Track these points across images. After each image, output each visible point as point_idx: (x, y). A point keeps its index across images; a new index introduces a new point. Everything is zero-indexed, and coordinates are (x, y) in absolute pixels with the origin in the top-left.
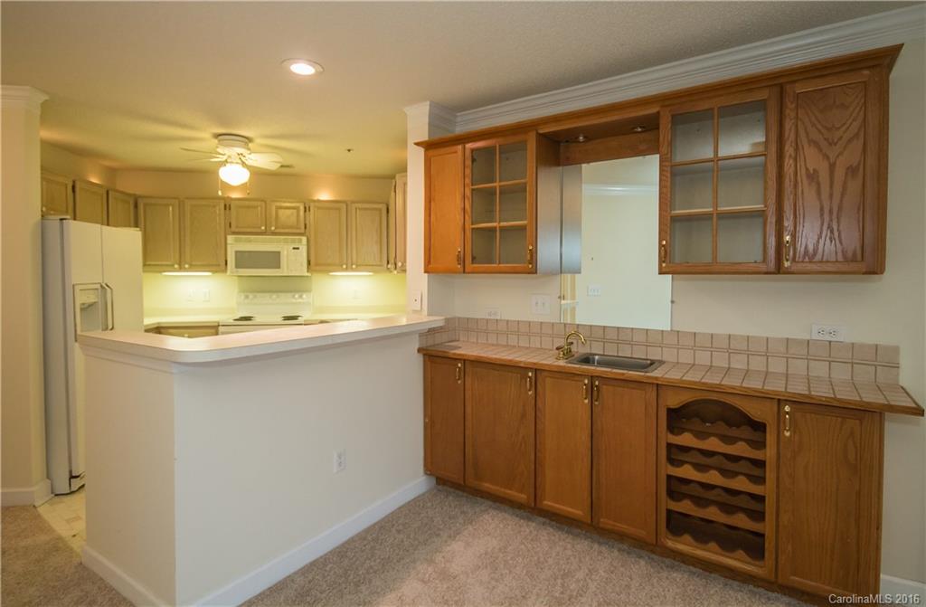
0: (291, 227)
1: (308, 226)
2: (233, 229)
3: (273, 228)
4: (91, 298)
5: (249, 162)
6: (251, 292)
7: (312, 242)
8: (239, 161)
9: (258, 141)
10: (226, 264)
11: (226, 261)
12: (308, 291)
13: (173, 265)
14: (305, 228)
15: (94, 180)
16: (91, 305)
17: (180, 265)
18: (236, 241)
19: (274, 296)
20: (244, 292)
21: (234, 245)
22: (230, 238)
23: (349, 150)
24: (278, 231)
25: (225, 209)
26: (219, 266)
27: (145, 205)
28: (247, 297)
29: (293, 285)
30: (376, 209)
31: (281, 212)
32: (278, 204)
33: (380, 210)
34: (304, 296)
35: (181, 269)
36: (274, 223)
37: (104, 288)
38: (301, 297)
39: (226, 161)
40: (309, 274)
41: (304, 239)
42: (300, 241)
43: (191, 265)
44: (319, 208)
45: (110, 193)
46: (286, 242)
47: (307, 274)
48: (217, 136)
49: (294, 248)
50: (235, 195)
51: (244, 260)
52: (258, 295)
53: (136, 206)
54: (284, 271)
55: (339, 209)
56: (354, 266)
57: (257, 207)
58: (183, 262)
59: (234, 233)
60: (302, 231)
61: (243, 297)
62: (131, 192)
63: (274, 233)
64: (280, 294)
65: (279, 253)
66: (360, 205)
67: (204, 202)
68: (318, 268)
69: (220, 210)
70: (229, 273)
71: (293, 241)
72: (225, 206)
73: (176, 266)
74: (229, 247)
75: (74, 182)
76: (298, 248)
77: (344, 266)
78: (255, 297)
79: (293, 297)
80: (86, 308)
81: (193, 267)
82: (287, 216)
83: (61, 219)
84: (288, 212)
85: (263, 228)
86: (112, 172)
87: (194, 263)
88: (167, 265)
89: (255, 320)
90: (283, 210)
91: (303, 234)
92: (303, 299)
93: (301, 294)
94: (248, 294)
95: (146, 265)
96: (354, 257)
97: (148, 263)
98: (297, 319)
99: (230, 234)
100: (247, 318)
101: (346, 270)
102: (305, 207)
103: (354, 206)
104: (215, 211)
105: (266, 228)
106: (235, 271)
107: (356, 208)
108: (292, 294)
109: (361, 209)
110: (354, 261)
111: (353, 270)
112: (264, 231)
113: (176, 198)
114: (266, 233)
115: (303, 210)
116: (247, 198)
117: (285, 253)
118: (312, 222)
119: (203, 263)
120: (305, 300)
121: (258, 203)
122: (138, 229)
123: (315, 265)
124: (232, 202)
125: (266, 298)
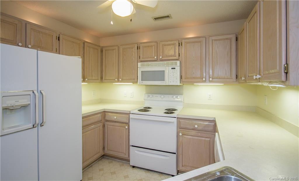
0: (171, 56)
1: (180, 55)
2: (141, 59)
3: (161, 57)
6: (151, 94)
7: (183, 64)
10: (137, 78)
12: (181, 94)
13: (115, 79)
17: (118, 79)
18: (142, 65)
19: (162, 97)
20: (147, 93)
21: (142, 67)
22: (139, 64)
24: (163, 59)
25: (138, 49)
26: (134, 81)
27: (105, 50)
28: (149, 96)
29: (172, 91)
30: (227, 39)
32: (164, 43)
33: (230, 39)
34: (179, 97)
35: (118, 81)
36: (161, 54)
38: (177, 97)
40: (181, 84)
41: (178, 62)
42: (176, 64)
43: (122, 79)
44: (187, 42)
45: (85, 44)
46: (168, 65)
47: (179, 84)
49: (172, 68)
51: (146, 76)
52: (155, 95)
53: (102, 51)
54: (166, 82)
55: (200, 42)
56: (211, 79)
57: (152, 46)
59: (141, 61)
60: (177, 57)
61: (147, 96)
63: (161, 60)
64: (165, 95)
65: (164, 71)
66: (214, 38)
67: (128, 46)
68: (187, 80)
69: (135, 50)
70: (139, 83)
71: (171, 64)
72: (138, 47)
73: (116, 80)
74: (139, 69)
75: (59, 35)
76: (175, 68)
77: (204, 79)
78: (153, 96)
79: (173, 97)
81: (123, 81)
82: (169, 49)
84: (169, 47)
85: (156, 57)
87: (124, 78)
88: (112, 79)
89: (150, 111)
90: (166, 46)
91: (178, 59)
92: (178, 99)
93: (177, 95)
94: (149, 95)
95: (105, 79)
96: (211, 73)
97: (106, 78)
98: (173, 113)
99: (139, 62)
100: (146, 109)
101: (205, 81)
102: (179, 43)
103: (211, 38)
104: (133, 51)
105: (157, 58)
106: (141, 82)
107: (212, 40)
108: (172, 95)
109: (216, 40)
110: (211, 76)
111: (210, 82)
112: (156, 59)
113: (117, 46)
114: (157, 60)
115: (178, 46)
116: (148, 42)
117: (167, 71)
118: (183, 52)
119: (127, 78)
120: (179, 99)
121: (153, 44)
122: (80, 57)
123: (185, 79)
124: (141, 45)
125: (159, 97)
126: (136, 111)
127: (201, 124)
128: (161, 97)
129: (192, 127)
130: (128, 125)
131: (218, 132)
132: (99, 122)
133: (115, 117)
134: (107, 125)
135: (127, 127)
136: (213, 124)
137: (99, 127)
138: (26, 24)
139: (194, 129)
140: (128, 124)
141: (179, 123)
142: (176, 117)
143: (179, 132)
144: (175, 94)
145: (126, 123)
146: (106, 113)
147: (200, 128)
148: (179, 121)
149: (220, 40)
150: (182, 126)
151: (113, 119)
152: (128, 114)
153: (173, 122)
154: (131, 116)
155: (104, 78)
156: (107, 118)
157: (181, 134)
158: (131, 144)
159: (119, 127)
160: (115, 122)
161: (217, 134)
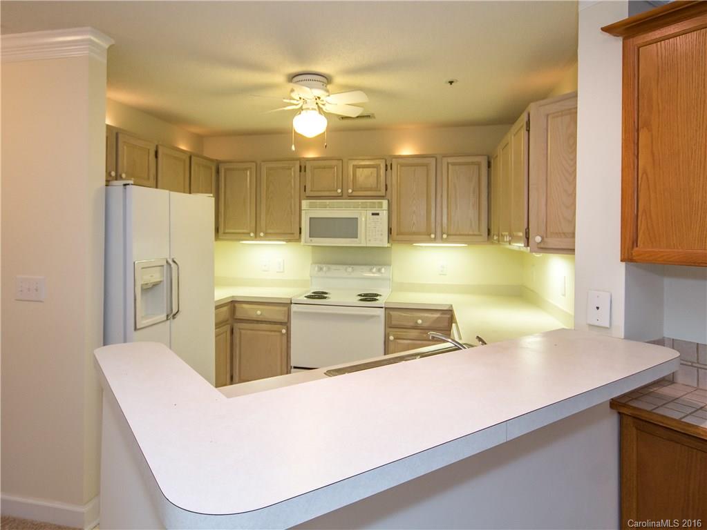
0: (371, 189)
1: (389, 187)
2: (308, 193)
3: (350, 191)
4: (155, 276)
5: (327, 108)
6: (324, 263)
7: (394, 207)
8: (316, 107)
9: (339, 80)
10: (300, 233)
11: (300, 229)
12: (387, 264)
13: (249, 233)
14: (386, 190)
15: (183, 147)
16: (155, 285)
17: (256, 233)
18: (311, 206)
19: (350, 269)
20: (316, 263)
21: (310, 211)
22: (305, 203)
23: (451, 83)
24: (355, 194)
25: (300, 171)
26: (293, 235)
27: (226, 170)
28: (321, 269)
29: (371, 257)
30: (473, 163)
31: (359, 171)
32: (356, 163)
33: (479, 164)
34: (383, 270)
35: (256, 237)
36: (351, 184)
37: (170, 265)
38: (379, 271)
39: (301, 109)
40: (389, 245)
41: (385, 203)
42: (380, 205)
43: (266, 234)
44: (402, 165)
45: (193, 158)
46: (364, 207)
47: (387, 245)
48: (292, 78)
49: (373, 214)
50: (311, 155)
51: (320, 228)
52: (334, 267)
53: (218, 172)
54: (361, 241)
55: (427, 165)
56: (445, 236)
57: (331, 167)
58: (258, 231)
59: (309, 198)
60: (382, 193)
61: (316, 269)
62: (215, 158)
63: (351, 197)
64: (354, 267)
65: (357, 218)
66: (450, 160)
67: (280, 165)
68: (400, 237)
69: (294, 172)
70: (302, 243)
71: (373, 206)
72: (300, 167)
73: (252, 235)
74: (303, 212)
75: (157, 147)
76: (378, 214)
77: (433, 236)
78: (329, 269)
79: (371, 270)
80: (149, 289)
81: (268, 236)
82: (365, 176)
83: (125, 185)
84: (367, 171)
85: (339, 191)
86: (199, 139)
87: (269, 231)
88: (243, 233)
89: (329, 298)
90: (361, 169)
91: (383, 196)
92: (373, 273)
93: (380, 267)
94: (321, 266)
95: (224, 233)
96: (445, 225)
97: (227, 231)
98: (376, 300)
99: (304, 199)
100: (320, 295)
101: (435, 240)
102: (386, 165)
103: (445, 161)
104: (291, 174)
105: (342, 191)
106: (309, 241)
107: (448, 164)
108: (369, 267)
109: (454, 164)
110: (445, 230)
111: (443, 240)
112: (340, 195)
113: (253, 162)
114: (342, 196)
115: (384, 169)
116: (323, 158)
117: (363, 219)
118: (394, 182)
119: (277, 231)
120: (376, 275)
121: (334, 163)
122: (212, 195)
123: (397, 235)
124: (307, 162)
125: (341, 271)
126: (303, 299)
127: (427, 317)
128: (346, 270)
129: (411, 324)
130: (285, 327)
131: (456, 323)
132: (224, 324)
133: (259, 312)
134: (240, 329)
135: (284, 331)
136: (448, 316)
137: (225, 334)
138: (117, 134)
139: (416, 327)
140: (286, 324)
141: (388, 318)
142: (382, 308)
143: (388, 334)
144: (376, 265)
145: (281, 323)
146: (237, 305)
147: (426, 325)
148: (389, 314)
149: (460, 164)
150: (394, 322)
151: (254, 317)
152: (287, 304)
153: (378, 316)
154: (294, 308)
155: (221, 230)
156: (239, 315)
157: (391, 338)
158: (293, 364)
159: (268, 333)
160: (258, 322)
161: (454, 325)
